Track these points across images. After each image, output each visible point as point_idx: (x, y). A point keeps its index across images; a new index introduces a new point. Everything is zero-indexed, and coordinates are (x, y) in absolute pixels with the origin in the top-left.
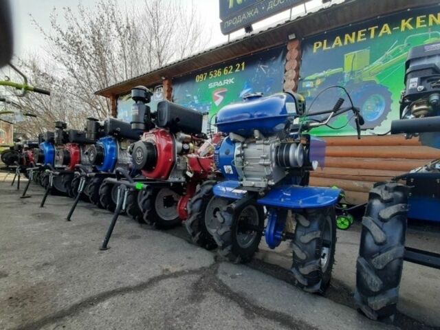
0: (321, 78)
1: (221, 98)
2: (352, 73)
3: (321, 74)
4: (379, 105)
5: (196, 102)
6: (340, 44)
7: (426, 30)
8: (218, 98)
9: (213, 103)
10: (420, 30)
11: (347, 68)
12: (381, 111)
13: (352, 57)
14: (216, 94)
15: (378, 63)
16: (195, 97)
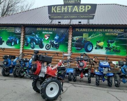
0: (78, 38)
1: (48, 38)
2: (85, 38)
3: (78, 37)
4: (91, 47)
5: (37, 37)
6: (82, 30)
7: (99, 32)
8: (46, 37)
9: (45, 38)
10: (98, 32)
11: (84, 37)
12: (91, 48)
13: (85, 35)
14: (46, 36)
15: (90, 37)
16: (37, 35)
